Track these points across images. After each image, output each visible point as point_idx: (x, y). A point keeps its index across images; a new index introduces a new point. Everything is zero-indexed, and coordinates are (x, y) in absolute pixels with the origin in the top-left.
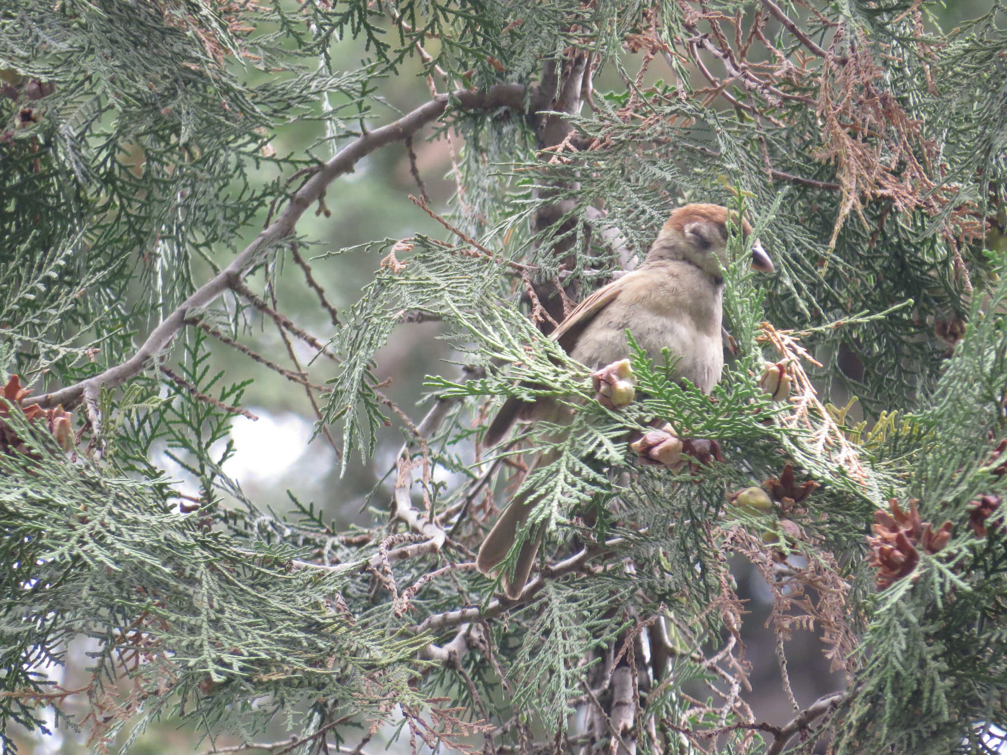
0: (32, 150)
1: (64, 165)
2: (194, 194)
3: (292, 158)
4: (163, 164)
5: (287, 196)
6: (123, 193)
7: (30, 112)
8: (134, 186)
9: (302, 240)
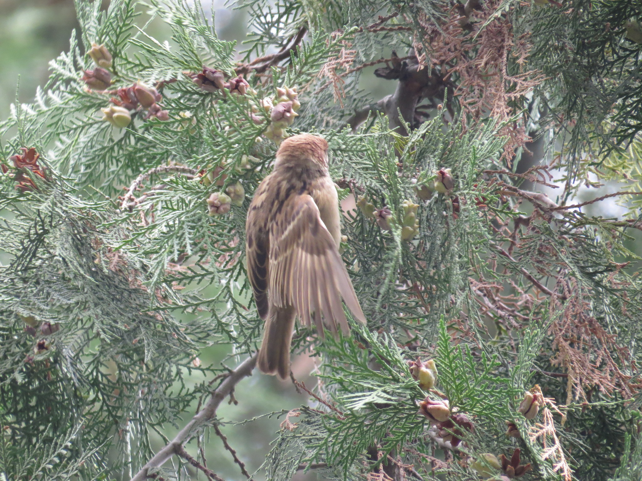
0: (46, 366)
1: (66, 375)
2: (150, 392)
3: (212, 368)
4: (129, 372)
5: (210, 392)
6: (105, 392)
7: (44, 343)
8: (112, 387)
9: (221, 421)
